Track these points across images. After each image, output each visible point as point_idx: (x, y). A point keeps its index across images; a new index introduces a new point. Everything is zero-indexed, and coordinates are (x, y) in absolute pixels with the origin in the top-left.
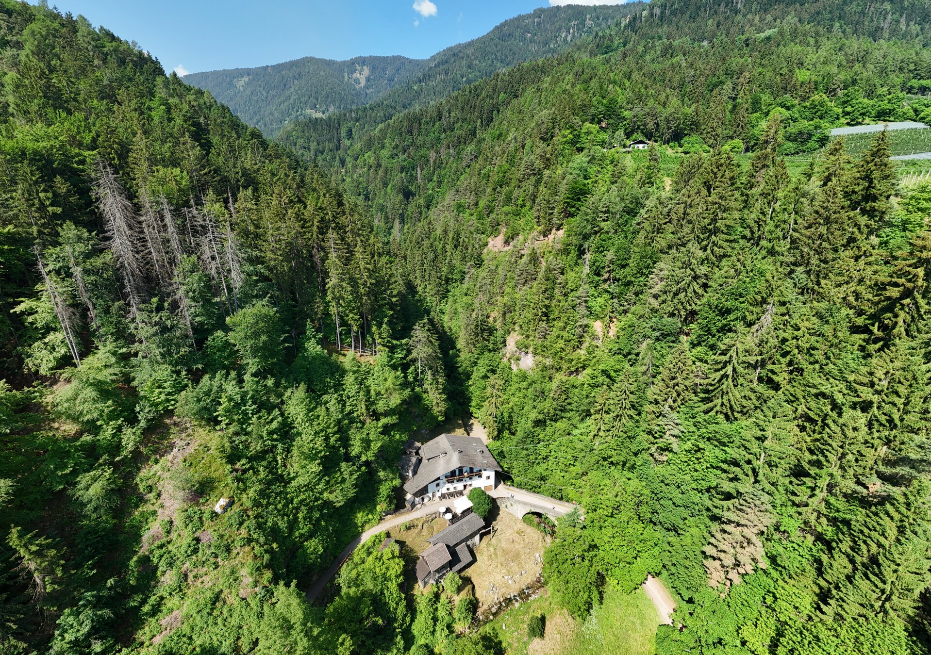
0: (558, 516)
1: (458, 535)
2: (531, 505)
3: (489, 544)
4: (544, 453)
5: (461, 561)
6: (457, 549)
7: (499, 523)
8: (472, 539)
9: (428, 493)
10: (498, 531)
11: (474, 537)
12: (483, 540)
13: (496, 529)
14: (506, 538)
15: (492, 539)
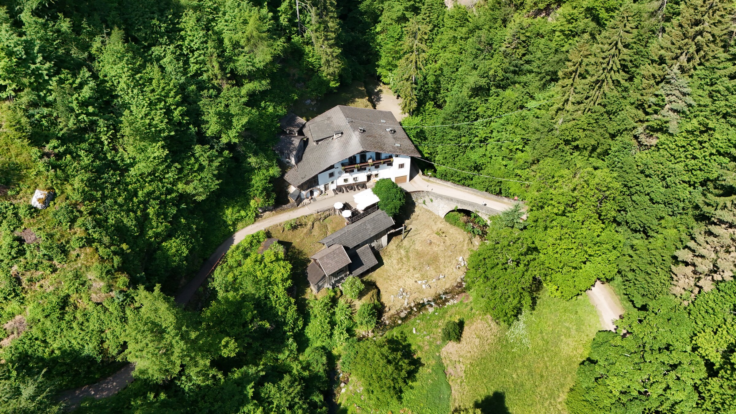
0: (493, 214)
1: (360, 236)
2: (458, 201)
3: (399, 246)
4: (482, 134)
5: (363, 264)
6: (358, 251)
7: (414, 222)
8: (378, 241)
9: (318, 185)
10: (411, 231)
11: (380, 239)
12: (393, 240)
13: (409, 229)
14: (421, 239)
15: (403, 241)
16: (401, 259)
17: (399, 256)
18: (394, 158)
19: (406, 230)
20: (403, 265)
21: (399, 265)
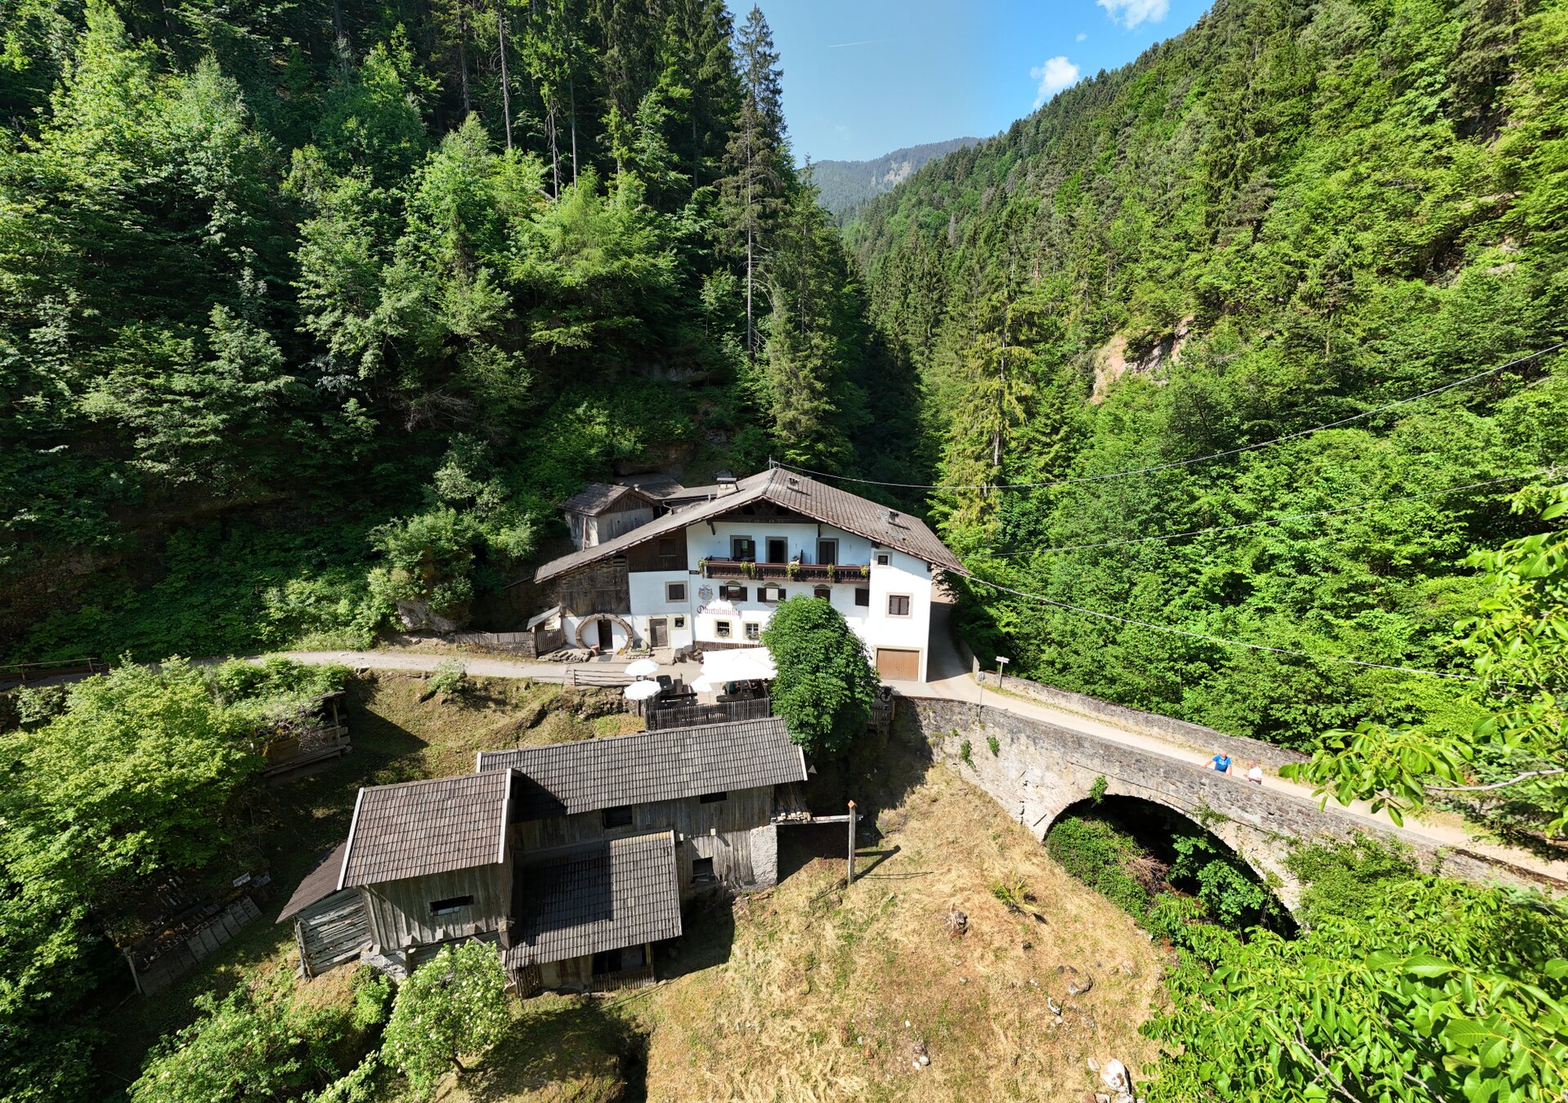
2: (1109, 752)
5: (608, 915)
7: (913, 824)
8: (729, 837)
9: (628, 611)
10: (895, 856)
11: (739, 830)
12: (802, 871)
13: (891, 847)
14: (926, 900)
15: (851, 887)
16: (812, 962)
17: (809, 946)
18: (874, 563)
19: (874, 849)
20: (809, 997)
21: (791, 992)
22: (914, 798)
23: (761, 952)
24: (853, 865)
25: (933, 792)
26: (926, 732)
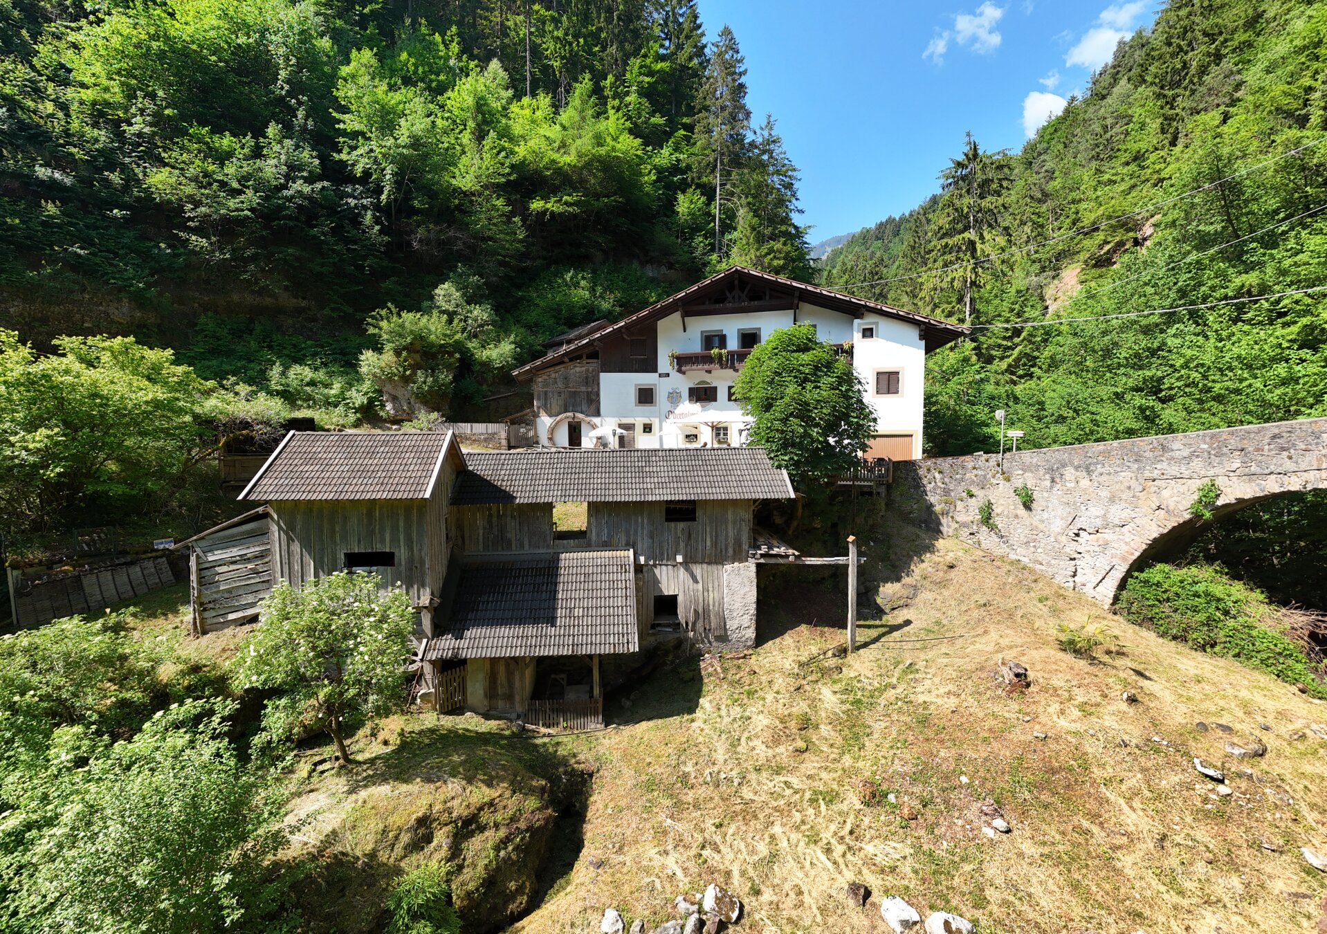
3: (816, 668)
5: (552, 621)
6: (569, 559)
7: (925, 596)
8: (698, 570)
9: (598, 414)
10: (906, 629)
11: (709, 563)
12: (786, 636)
13: (900, 621)
14: (959, 662)
15: (851, 658)
16: (806, 724)
17: (802, 708)
18: (857, 336)
19: (878, 622)
20: (806, 755)
21: (781, 749)
22: (922, 568)
23: (738, 709)
24: (853, 635)
25: (950, 558)
26: (932, 498)
